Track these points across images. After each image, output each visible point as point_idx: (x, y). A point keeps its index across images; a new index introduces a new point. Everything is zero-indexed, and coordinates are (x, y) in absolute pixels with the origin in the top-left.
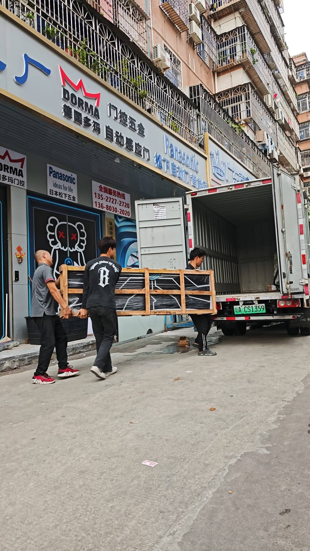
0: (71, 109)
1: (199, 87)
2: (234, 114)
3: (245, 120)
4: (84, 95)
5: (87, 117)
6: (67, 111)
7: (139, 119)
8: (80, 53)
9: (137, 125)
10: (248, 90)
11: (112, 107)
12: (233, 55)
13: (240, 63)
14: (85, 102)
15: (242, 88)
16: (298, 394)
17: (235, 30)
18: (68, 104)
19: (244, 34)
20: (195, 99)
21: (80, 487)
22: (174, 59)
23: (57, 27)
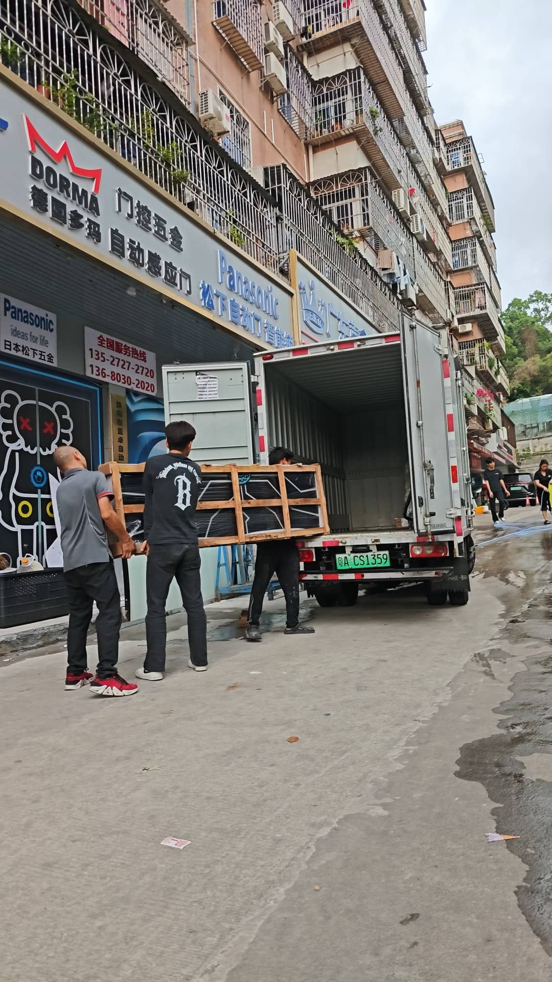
0: (46, 195)
1: (280, 170)
2: (341, 218)
3: (359, 231)
4: (71, 171)
5: (76, 211)
6: (39, 199)
7: (173, 220)
8: (64, 95)
9: (168, 230)
10: (366, 179)
11: (122, 195)
12: (340, 117)
13: (351, 131)
14: (73, 183)
15: (355, 175)
16: (441, 707)
17: (344, 73)
18: (40, 186)
19: (360, 82)
20: (273, 190)
21: (43, 893)
22: (237, 117)
23: (21, 46)
